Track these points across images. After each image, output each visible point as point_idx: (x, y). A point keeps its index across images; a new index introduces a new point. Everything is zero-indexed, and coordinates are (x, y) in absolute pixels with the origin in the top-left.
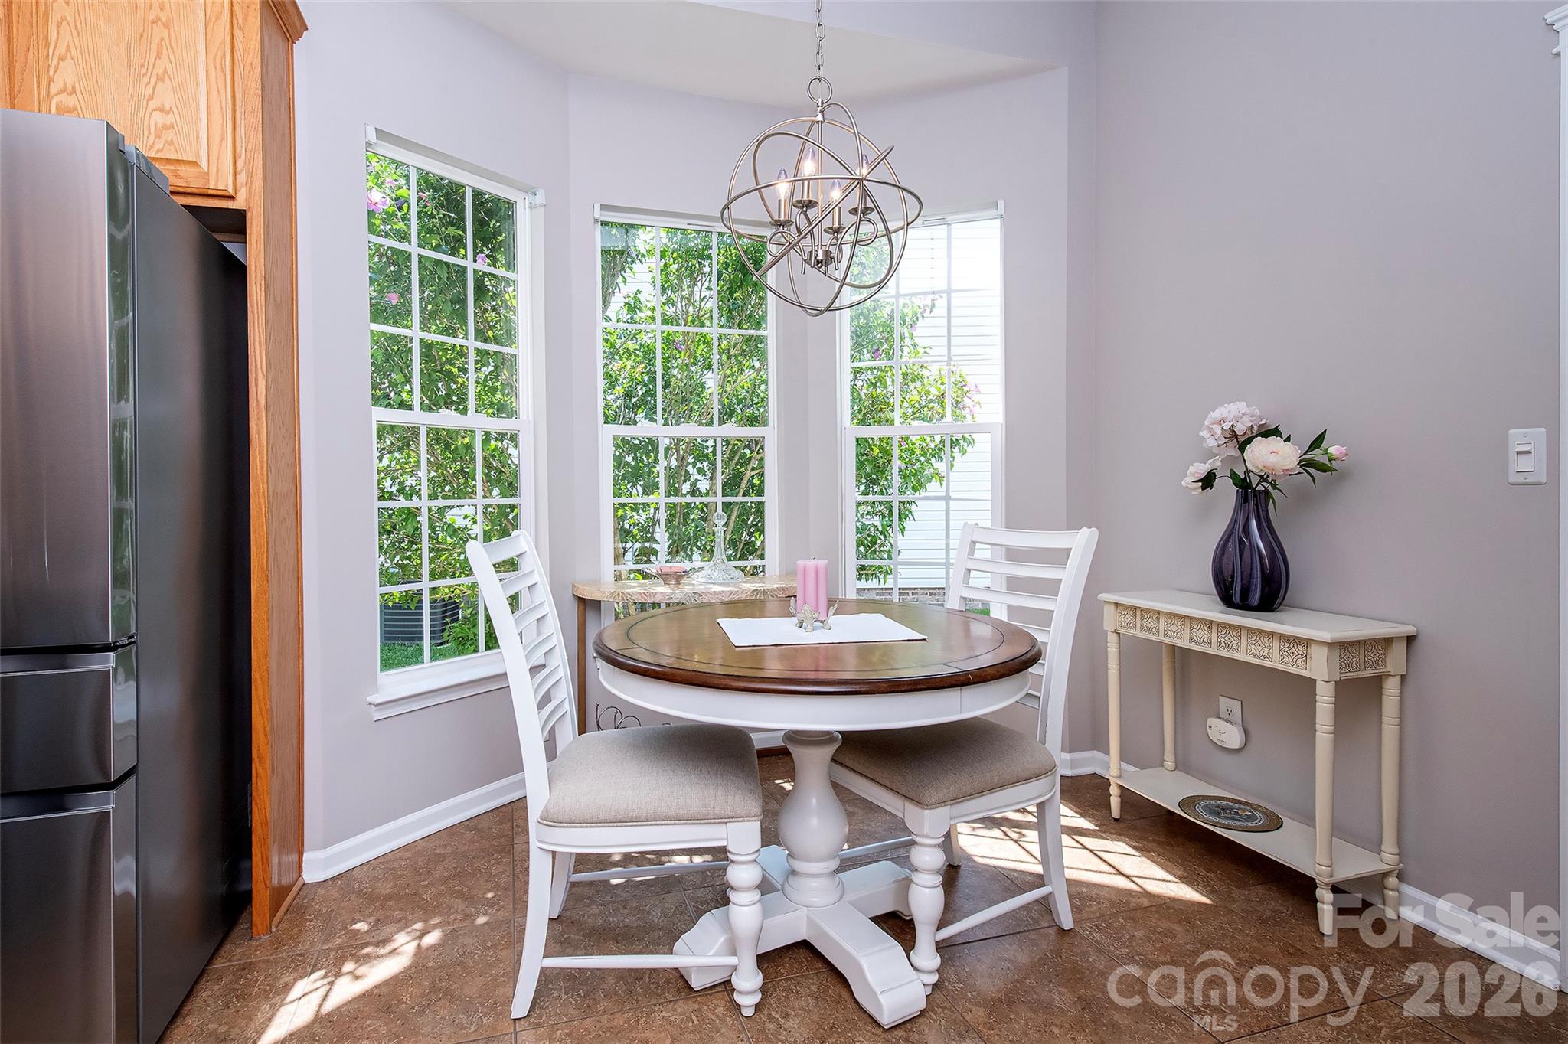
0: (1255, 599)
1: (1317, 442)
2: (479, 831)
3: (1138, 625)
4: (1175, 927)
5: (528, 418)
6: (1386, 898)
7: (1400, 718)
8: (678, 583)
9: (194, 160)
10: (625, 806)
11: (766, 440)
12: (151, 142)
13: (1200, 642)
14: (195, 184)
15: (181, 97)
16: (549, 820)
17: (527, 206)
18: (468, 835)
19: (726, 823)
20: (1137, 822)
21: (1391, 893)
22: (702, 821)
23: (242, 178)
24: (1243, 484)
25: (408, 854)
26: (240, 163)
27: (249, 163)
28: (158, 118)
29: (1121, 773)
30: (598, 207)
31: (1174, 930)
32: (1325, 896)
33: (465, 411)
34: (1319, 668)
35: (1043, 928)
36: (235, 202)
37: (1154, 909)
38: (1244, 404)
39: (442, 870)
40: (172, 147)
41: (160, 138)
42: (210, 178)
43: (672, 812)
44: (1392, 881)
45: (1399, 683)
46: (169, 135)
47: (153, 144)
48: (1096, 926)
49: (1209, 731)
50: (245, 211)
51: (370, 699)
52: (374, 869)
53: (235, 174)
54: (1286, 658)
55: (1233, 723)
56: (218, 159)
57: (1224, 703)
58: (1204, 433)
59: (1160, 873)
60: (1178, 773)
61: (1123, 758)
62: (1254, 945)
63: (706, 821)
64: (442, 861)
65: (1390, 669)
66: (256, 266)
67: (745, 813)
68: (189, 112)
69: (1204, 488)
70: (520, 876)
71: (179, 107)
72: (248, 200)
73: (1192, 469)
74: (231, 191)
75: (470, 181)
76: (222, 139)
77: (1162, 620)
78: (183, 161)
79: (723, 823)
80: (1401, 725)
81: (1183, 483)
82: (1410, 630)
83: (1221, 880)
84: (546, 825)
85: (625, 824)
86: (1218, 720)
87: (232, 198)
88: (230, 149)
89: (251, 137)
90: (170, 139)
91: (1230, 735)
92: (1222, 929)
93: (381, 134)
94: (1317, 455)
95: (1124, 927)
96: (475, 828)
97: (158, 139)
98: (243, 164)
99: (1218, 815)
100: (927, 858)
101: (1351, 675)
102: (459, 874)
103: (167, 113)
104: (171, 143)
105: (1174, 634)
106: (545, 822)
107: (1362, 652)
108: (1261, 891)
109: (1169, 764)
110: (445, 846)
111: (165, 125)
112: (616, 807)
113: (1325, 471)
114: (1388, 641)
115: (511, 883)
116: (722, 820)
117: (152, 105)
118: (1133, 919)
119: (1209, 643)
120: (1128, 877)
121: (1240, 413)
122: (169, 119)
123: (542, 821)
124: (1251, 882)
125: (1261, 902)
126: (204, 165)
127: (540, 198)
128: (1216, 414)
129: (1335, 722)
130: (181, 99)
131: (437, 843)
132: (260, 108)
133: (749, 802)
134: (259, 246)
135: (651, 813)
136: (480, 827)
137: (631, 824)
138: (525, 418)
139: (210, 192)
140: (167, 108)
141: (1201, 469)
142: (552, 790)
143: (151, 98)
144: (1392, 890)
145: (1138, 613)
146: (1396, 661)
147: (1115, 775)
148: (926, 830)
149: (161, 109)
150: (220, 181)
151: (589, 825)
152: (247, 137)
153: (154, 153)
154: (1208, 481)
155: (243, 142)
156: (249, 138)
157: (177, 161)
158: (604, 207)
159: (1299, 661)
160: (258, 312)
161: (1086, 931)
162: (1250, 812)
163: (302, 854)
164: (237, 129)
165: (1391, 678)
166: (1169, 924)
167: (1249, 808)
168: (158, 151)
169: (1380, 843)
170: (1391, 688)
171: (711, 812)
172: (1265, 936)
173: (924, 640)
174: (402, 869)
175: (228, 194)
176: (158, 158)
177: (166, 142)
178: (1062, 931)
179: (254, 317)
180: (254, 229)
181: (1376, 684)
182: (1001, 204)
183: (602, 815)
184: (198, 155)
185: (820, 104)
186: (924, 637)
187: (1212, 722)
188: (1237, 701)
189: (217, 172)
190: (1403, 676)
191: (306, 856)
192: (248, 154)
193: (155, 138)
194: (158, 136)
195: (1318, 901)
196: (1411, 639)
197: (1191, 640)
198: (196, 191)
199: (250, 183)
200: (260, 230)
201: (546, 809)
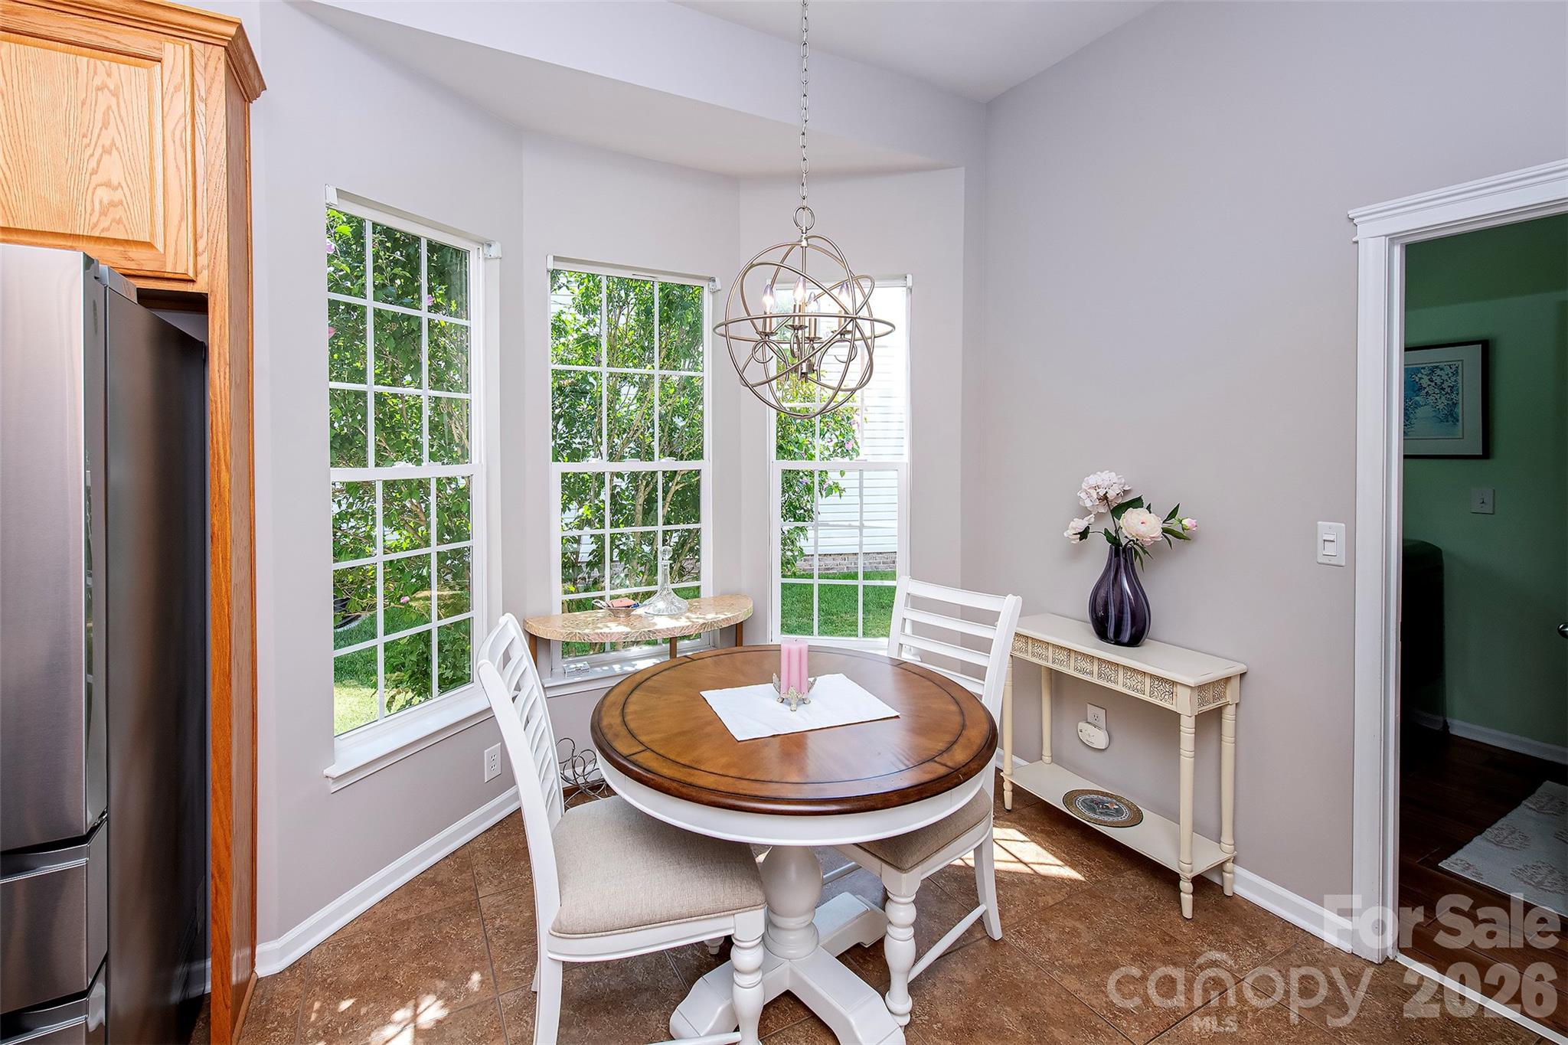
0: (1126, 636)
1: (1173, 514)
2: (440, 884)
3: (1030, 651)
4: (1078, 924)
5: (480, 462)
6: (1225, 879)
7: (1235, 737)
8: (628, 615)
9: (148, 240)
10: (639, 911)
11: (702, 473)
12: (94, 219)
13: (1084, 672)
14: (150, 267)
15: (131, 172)
16: (562, 931)
17: (481, 256)
18: (429, 891)
19: (734, 914)
20: (1025, 811)
21: (1228, 875)
22: (712, 916)
23: (203, 260)
24: (1114, 541)
25: (368, 925)
26: (201, 244)
27: (212, 243)
28: (103, 194)
29: (1012, 771)
30: (550, 258)
31: (1078, 928)
32: (1186, 886)
33: (419, 462)
34: (1184, 705)
35: (978, 940)
36: (195, 285)
37: (1058, 906)
38: (1114, 474)
39: (410, 941)
40: (121, 226)
41: (106, 216)
42: (167, 260)
43: (685, 911)
44: (1229, 866)
45: (1234, 710)
46: (119, 212)
47: (97, 222)
48: (1018, 931)
49: (1080, 733)
50: (207, 294)
51: (327, 772)
52: (334, 949)
53: (196, 255)
54: (1156, 693)
55: (1099, 728)
56: (176, 241)
57: (1091, 710)
58: (1083, 495)
59: (1051, 859)
60: (1054, 765)
61: (1014, 752)
62: (1140, 936)
63: (715, 915)
64: (408, 929)
65: (1229, 699)
66: (219, 354)
67: (752, 903)
68: (142, 189)
69: (1081, 539)
70: (494, 939)
71: (129, 183)
72: (210, 284)
73: (1072, 524)
74: (191, 275)
75: (425, 233)
76: (182, 219)
77: (1050, 649)
78: (133, 241)
79: (730, 915)
80: (1235, 742)
81: (1065, 534)
82: (1240, 668)
83: (1101, 869)
84: (560, 937)
85: (639, 928)
86: (1087, 724)
87: (193, 281)
88: (190, 229)
89: (215, 216)
90: (118, 217)
91: (1099, 739)
92: (1113, 922)
93: (341, 194)
94: (1174, 524)
95: (1040, 930)
96: (433, 882)
97: (103, 218)
98: (205, 244)
99: (1094, 811)
100: (902, 914)
101: (1206, 708)
102: (428, 945)
103: (115, 189)
104: (119, 221)
105: (1061, 662)
106: (558, 934)
107: (1211, 688)
108: (1132, 877)
109: (1047, 758)
110: (407, 909)
111: (113, 201)
112: (630, 913)
113: (1180, 538)
114: (1228, 679)
115: (486, 949)
116: (731, 912)
117: (96, 179)
118: (1044, 921)
119: (1091, 673)
120: (1026, 864)
121: (1110, 481)
122: (117, 196)
123: (554, 933)
124: (1122, 868)
125: (1134, 888)
126: (159, 246)
127: (495, 251)
128: (1093, 480)
129: (1195, 748)
130: (132, 174)
131: (397, 906)
132: (225, 186)
133: (755, 890)
134: (223, 330)
135: (665, 915)
136: (439, 879)
137: (645, 927)
138: (477, 462)
139: (166, 275)
140: (115, 183)
141: (1080, 525)
142: (563, 897)
143: (95, 172)
144: (1229, 873)
145: (1030, 641)
146: (1231, 694)
147: (1007, 773)
148: (904, 891)
149: (108, 184)
150: (177, 262)
151: (604, 934)
152: (210, 216)
153: (99, 231)
154: (1084, 535)
155: (206, 221)
156: (212, 217)
157: (127, 242)
158: (556, 258)
159: (1166, 697)
160: (221, 402)
161: (1011, 941)
162: (1116, 805)
163: (255, 948)
164: (197, 208)
165: (1229, 706)
166: (1073, 922)
167: (1115, 801)
168: (103, 230)
169: (1220, 834)
170: (1229, 714)
171: (721, 906)
172: (1145, 925)
173: (897, 717)
174: (367, 945)
175: (188, 278)
176: (104, 238)
177: (113, 220)
178: (993, 942)
179: (216, 408)
180: (217, 314)
181: (1219, 711)
182: (909, 277)
183: (617, 923)
184: (152, 235)
185: (804, 231)
186: (898, 714)
187: (1082, 725)
188: (1101, 710)
189: (176, 254)
190: (1236, 704)
191: (259, 949)
192: (211, 234)
193: (100, 216)
194: (104, 213)
195: (1181, 891)
196: (1242, 675)
197: (1076, 669)
198: (149, 274)
199: (212, 267)
200: (225, 314)
201: (558, 920)
